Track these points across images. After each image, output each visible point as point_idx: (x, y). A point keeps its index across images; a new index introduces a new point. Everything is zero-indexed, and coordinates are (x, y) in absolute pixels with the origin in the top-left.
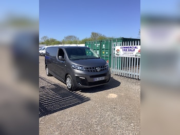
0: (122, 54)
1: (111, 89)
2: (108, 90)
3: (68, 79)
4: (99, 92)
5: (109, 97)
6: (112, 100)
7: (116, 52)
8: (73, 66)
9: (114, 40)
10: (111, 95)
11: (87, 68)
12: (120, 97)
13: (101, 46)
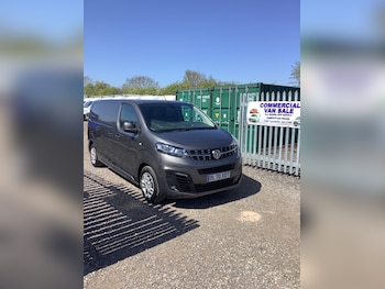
0: (263, 118)
1: (244, 200)
2: (238, 202)
3: (145, 175)
4: (218, 207)
5: (242, 219)
6: (252, 227)
7: (249, 116)
8: (159, 147)
9: (242, 88)
10: (245, 213)
11: (193, 152)
12: (267, 219)
13: (212, 100)
